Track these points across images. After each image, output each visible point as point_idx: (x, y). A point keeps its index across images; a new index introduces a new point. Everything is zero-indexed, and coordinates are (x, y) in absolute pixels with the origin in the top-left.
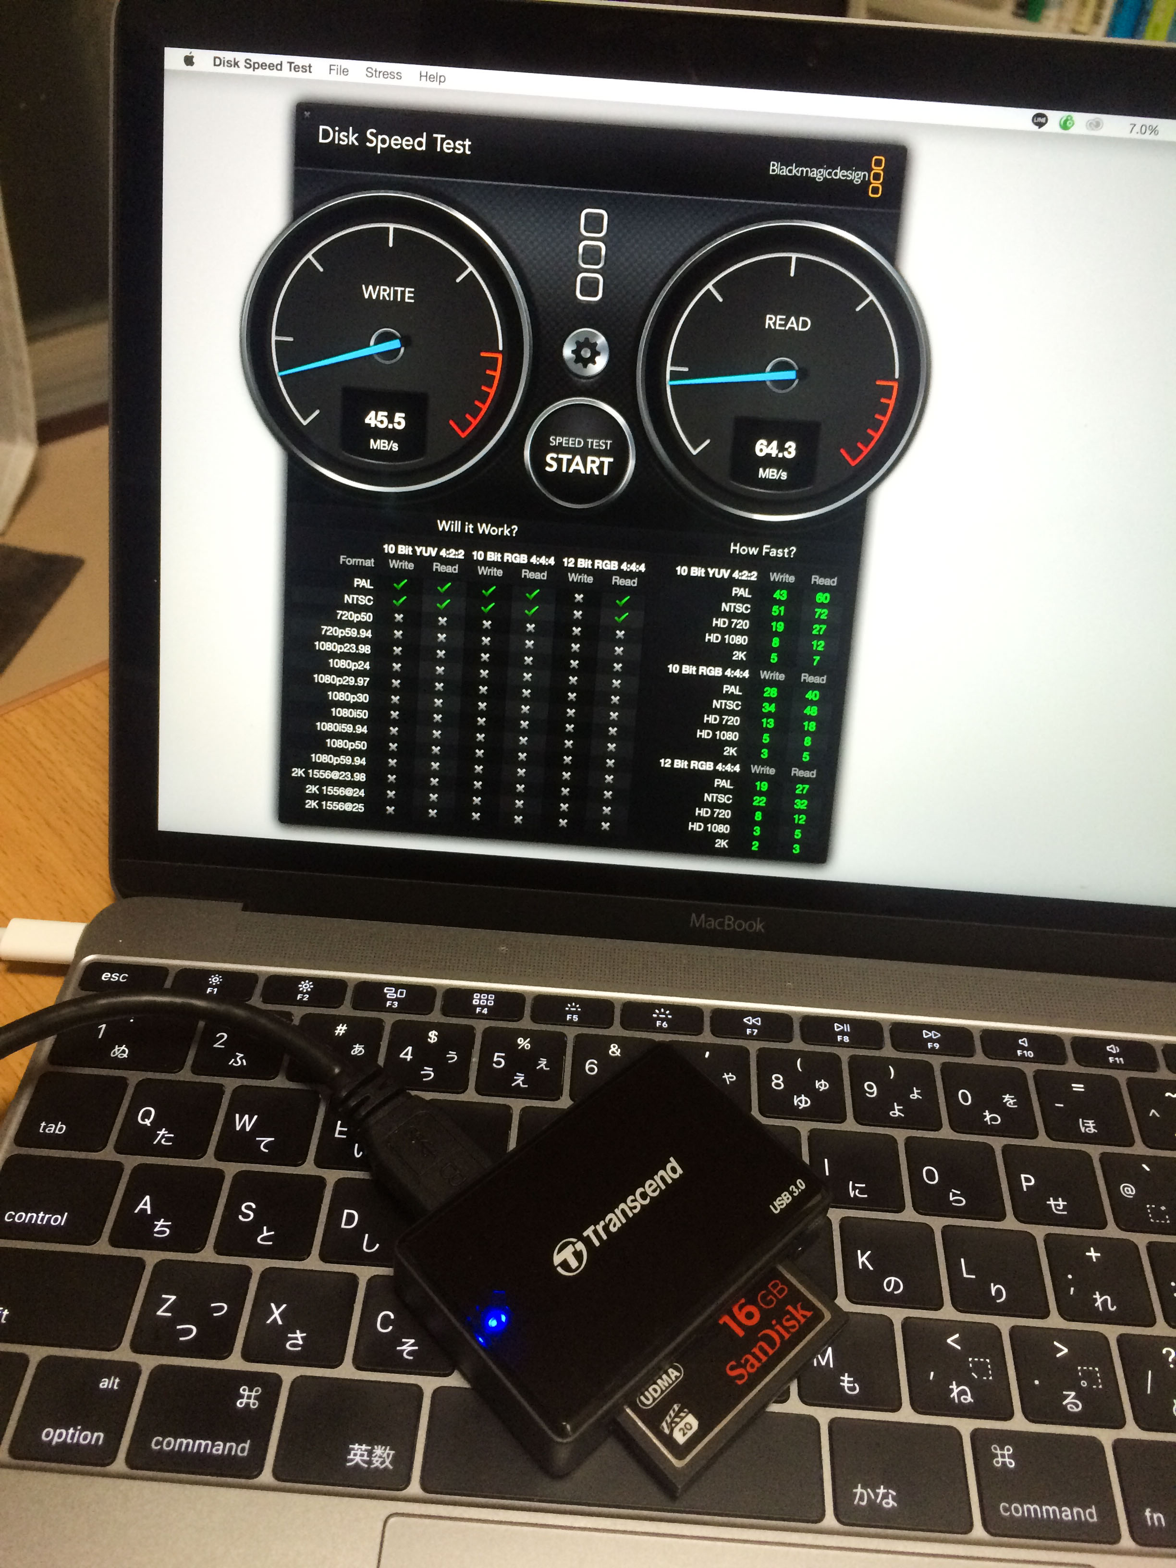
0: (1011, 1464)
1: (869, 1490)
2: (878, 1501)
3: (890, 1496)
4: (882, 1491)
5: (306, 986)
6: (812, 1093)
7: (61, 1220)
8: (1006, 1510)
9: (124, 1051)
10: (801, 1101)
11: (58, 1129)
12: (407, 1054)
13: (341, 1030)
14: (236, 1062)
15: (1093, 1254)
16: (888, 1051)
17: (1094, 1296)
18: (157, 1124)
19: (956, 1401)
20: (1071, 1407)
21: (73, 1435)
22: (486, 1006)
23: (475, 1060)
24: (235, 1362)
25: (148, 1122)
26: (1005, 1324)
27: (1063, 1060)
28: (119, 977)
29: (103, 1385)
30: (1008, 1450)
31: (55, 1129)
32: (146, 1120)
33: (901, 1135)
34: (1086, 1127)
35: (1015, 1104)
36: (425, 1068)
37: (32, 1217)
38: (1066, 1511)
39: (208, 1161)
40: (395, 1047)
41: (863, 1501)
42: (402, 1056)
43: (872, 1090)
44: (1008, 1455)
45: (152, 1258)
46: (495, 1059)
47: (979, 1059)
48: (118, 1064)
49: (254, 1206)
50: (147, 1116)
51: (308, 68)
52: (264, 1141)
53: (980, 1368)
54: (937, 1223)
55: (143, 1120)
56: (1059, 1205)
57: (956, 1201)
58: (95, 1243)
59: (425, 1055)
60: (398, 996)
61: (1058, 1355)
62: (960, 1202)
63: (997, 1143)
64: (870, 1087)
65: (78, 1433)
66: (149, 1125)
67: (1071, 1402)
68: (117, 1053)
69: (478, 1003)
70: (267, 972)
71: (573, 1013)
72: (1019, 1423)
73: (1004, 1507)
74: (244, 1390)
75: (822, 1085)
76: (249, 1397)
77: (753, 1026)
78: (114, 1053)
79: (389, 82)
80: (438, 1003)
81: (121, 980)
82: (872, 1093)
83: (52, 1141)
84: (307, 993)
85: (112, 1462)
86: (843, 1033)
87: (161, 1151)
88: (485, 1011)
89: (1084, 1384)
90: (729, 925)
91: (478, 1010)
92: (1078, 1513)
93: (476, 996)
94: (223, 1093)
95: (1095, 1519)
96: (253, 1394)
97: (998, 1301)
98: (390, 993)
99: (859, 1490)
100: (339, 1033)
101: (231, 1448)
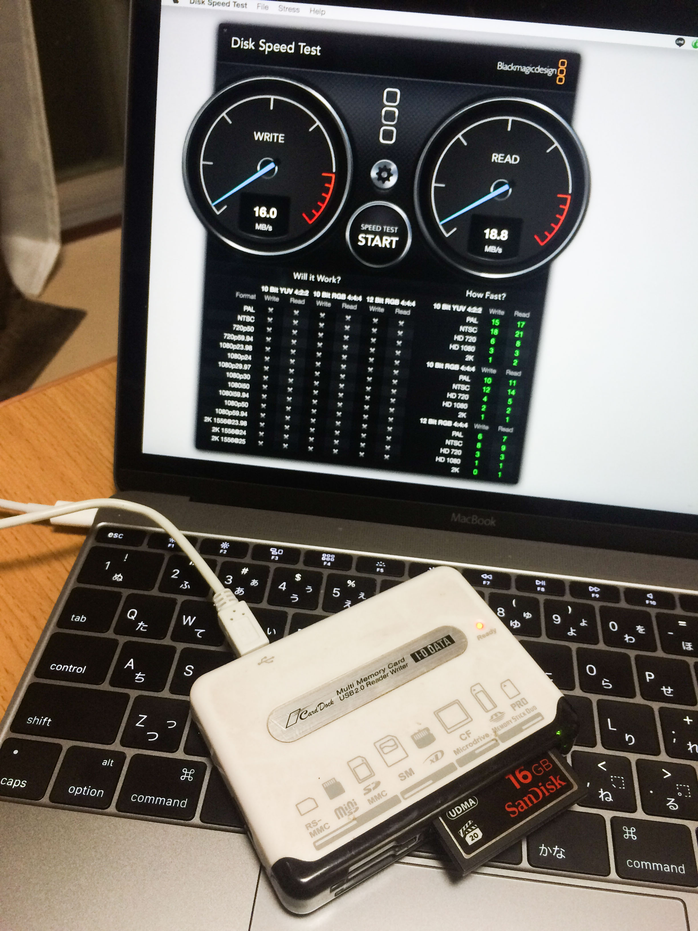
0: (634, 837)
1: (548, 848)
2: (554, 854)
3: (561, 852)
4: (556, 849)
5: (225, 545)
6: (521, 619)
7: (81, 670)
8: (630, 864)
9: (120, 578)
10: (514, 624)
11: (81, 619)
12: (283, 586)
13: (245, 571)
14: (184, 586)
15: (688, 720)
16: (568, 597)
17: (688, 744)
18: (138, 620)
19: (603, 800)
20: (672, 807)
21: (86, 791)
22: (330, 561)
23: (322, 592)
24: (180, 755)
25: (133, 618)
26: (633, 758)
27: (673, 607)
28: (118, 536)
29: (104, 764)
30: (633, 830)
31: (80, 620)
32: (132, 616)
33: (574, 646)
34: (687, 647)
35: (644, 631)
36: (293, 595)
37: (66, 668)
38: (667, 867)
39: (167, 641)
40: (276, 582)
41: (545, 854)
42: (280, 587)
43: (557, 619)
44: (633, 832)
45: (134, 694)
46: (334, 592)
47: (623, 604)
48: (116, 584)
49: (193, 668)
50: (132, 615)
51: (245, 6)
52: (199, 631)
53: (618, 782)
54: (594, 698)
55: (130, 616)
56: (668, 691)
57: (606, 686)
58: (101, 684)
59: (293, 587)
60: (279, 553)
61: (665, 777)
62: (609, 686)
63: (633, 654)
64: (557, 618)
65: (89, 789)
66: (134, 619)
67: (672, 804)
68: (116, 578)
69: (325, 559)
70: (202, 537)
71: (380, 567)
72: (640, 815)
73: (629, 862)
74: (185, 771)
75: (527, 615)
76: (188, 775)
77: (487, 580)
78: (114, 578)
79: (292, 14)
80: (302, 558)
81: (119, 537)
82: (557, 621)
83: (78, 626)
84: (226, 549)
85: (109, 807)
86: (541, 586)
87: (140, 634)
88: (329, 564)
89: (679, 794)
90: (475, 521)
91: (325, 563)
92: (674, 868)
93: (324, 555)
94: (176, 603)
95: (684, 872)
96: (190, 773)
97: (629, 744)
98: (274, 551)
99: (543, 848)
100: (243, 573)
101: (177, 802)
